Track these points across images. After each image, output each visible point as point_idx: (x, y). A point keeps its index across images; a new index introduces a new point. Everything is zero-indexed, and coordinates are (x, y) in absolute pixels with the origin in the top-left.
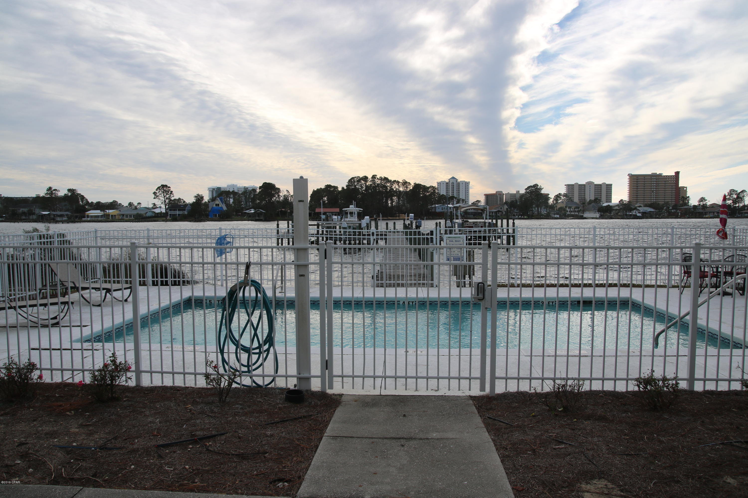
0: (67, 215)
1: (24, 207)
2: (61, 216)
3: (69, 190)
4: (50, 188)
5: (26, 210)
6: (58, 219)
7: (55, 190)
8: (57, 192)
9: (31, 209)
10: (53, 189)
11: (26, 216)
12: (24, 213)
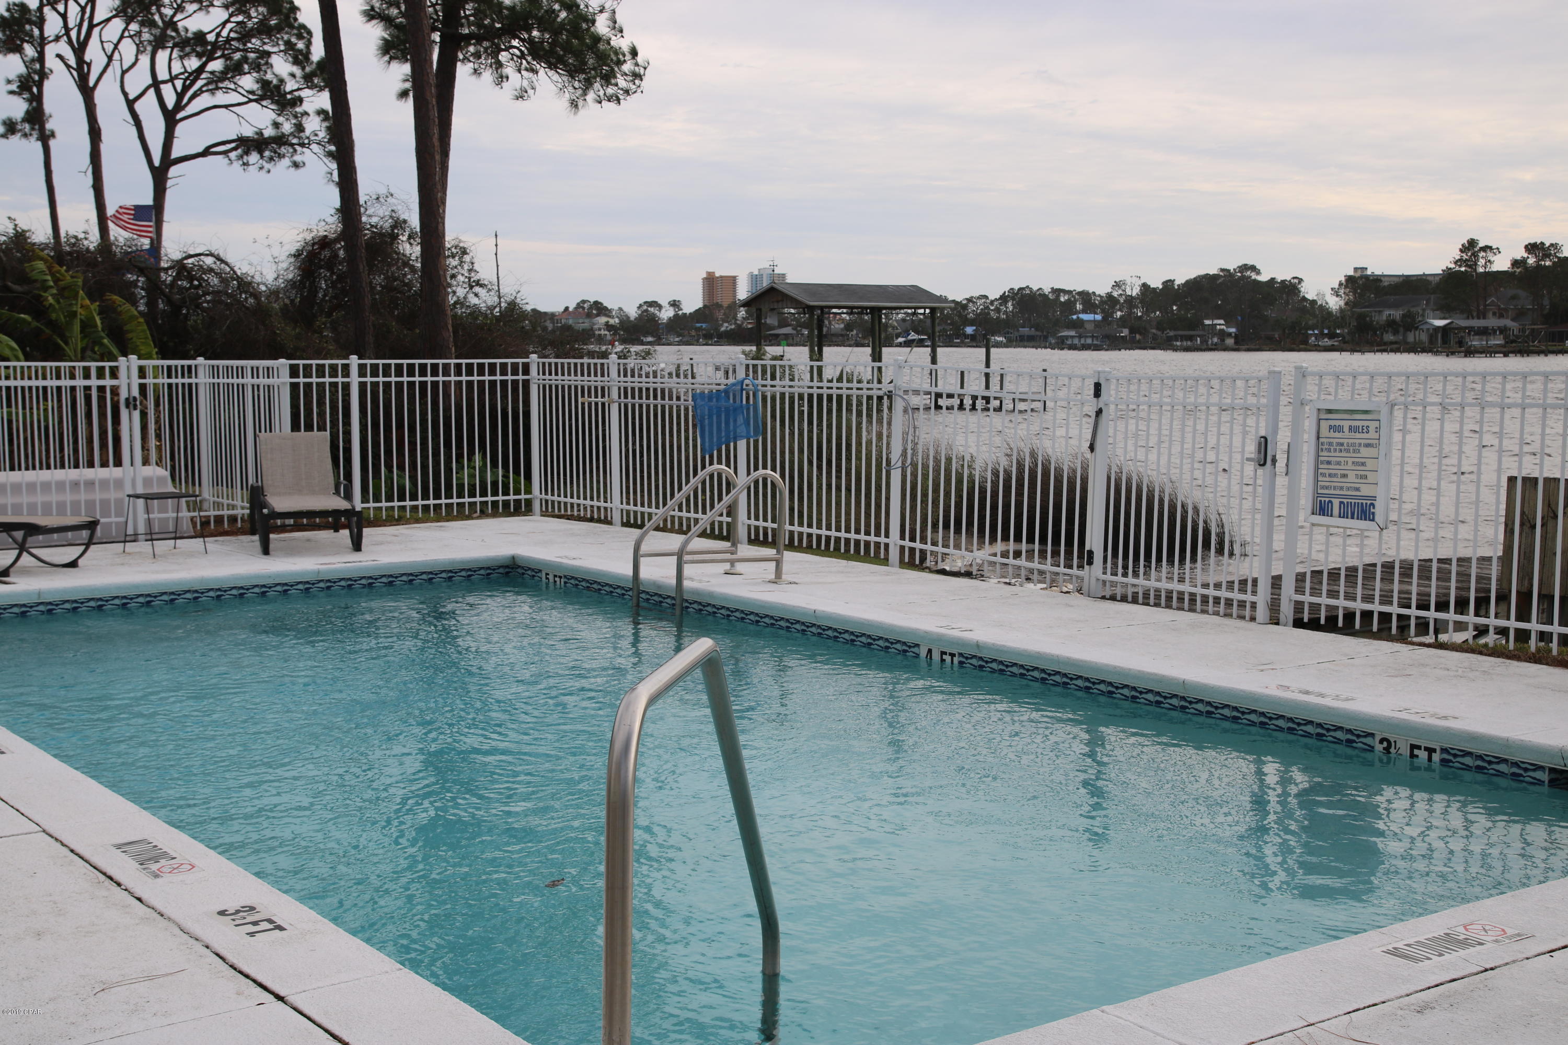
0: (1503, 330)
1: (1395, 306)
2: (1484, 332)
3: (1532, 248)
4: (1472, 243)
5: (1397, 314)
6: (1476, 342)
7: (1486, 248)
8: (1491, 257)
9: (1413, 310)
10: (1481, 244)
11: (1396, 332)
12: (1391, 325)
